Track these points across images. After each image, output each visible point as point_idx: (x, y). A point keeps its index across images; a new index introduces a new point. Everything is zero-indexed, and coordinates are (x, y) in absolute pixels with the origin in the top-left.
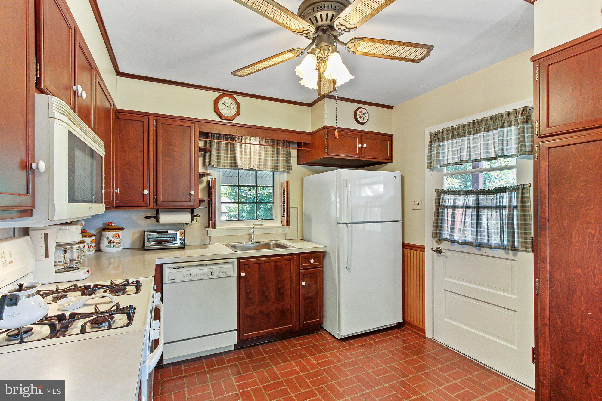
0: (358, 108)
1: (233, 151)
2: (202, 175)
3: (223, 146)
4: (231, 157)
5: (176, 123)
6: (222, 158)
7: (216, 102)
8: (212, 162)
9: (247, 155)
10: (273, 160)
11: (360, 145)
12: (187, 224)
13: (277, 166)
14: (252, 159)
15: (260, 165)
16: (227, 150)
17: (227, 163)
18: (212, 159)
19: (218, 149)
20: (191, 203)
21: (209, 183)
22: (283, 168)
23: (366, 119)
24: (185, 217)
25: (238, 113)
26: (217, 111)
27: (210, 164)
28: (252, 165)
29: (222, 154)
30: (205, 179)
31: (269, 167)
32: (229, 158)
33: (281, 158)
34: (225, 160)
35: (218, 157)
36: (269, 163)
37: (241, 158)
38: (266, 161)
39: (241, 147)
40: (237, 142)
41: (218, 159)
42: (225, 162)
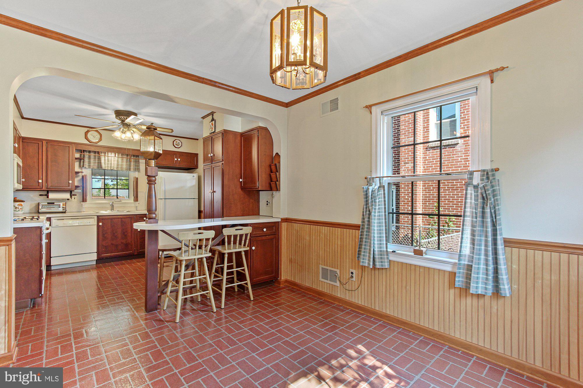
0: (176, 140)
1: (99, 159)
2: (77, 173)
3: (92, 157)
4: (98, 162)
5: (60, 144)
6: (92, 163)
7: (86, 133)
8: (84, 165)
9: (109, 162)
10: (127, 164)
11: (176, 159)
12: (68, 199)
13: (130, 168)
14: (112, 164)
15: (118, 167)
16: (95, 158)
17: (95, 166)
18: (85, 163)
19: (89, 158)
20: (70, 188)
21: (83, 177)
22: (134, 170)
23: (180, 145)
24: (67, 196)
25: (100, 140)
26: (86, 138)
27: (83, 166)
28: (112, 167)
29: (92, 161)
30: (80, 174)
31: (124, 169)
32: (96, 163)
33: (132, 164)
34: (94, 164)
35: (89, 163)
36: (124, 167)
37: (105, 163)
38: (122, 165)
39: (105, 158)
40: (102, 155)
41: (89, 164)
42: (94, 166)
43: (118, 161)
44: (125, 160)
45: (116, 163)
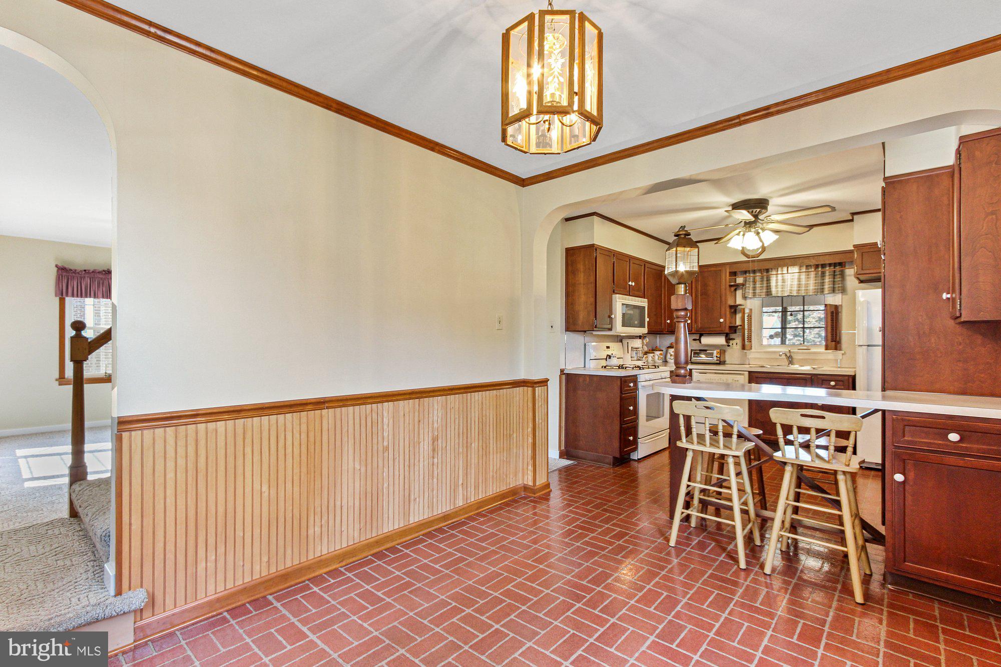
1: (768, 280)
2: (733, 306)
3: (758, 279)
4: (767, 286)
5: (710, 269)
6: (757, 288)
8: (746, 294)
9: (784, 283)
10: (816, 283)
13: (823, 289)
14: (789, 286)
15: (799, 290)
16: (762, 281)
17: (763, 292)
18: (747, 291)
19: (754, 282)
20: (722, 328)
22: (831, 290)
24: (721, 340)
25: (763, 249)
28: (789, 291)
29: (758, 285)
31: (811, 291)
32: (765, 288)
33: (827, 280)
34: (761, 290)
35: (754, 288)
36: (811, 287)
37: (776, 286)
38: (807, 285)
39: (777, 277)
40: (772, 273)
41: (754, 290)
42: (761, 292)
43: (799, 280)
44: (812, 275)
45: (796, 283)
